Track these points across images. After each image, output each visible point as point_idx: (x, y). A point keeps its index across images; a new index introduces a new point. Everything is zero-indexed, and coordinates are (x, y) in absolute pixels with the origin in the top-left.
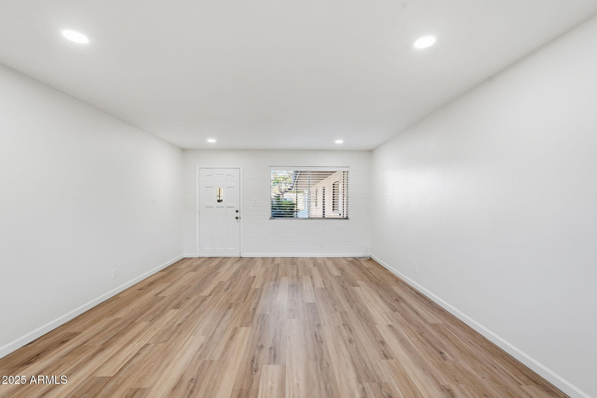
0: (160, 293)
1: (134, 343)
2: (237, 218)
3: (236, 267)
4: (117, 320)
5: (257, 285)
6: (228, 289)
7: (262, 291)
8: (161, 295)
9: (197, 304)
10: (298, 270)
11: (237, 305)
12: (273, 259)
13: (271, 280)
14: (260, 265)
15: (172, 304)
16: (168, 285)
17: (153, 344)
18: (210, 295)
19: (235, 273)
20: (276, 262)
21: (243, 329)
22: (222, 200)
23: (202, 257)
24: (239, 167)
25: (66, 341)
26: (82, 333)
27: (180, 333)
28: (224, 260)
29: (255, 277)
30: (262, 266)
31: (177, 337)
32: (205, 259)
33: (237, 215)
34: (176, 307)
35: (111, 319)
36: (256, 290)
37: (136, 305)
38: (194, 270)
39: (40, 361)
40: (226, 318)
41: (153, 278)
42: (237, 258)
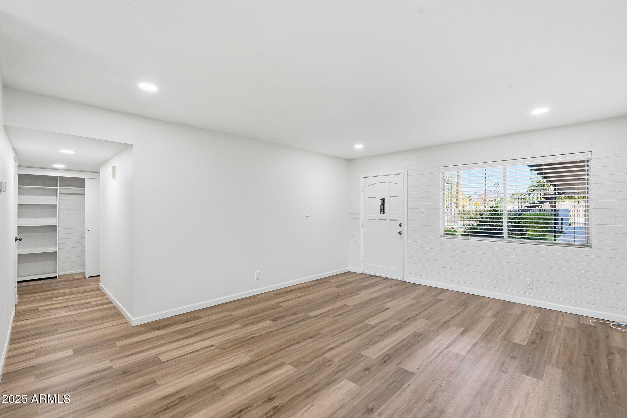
0: (284, 301)
1: (208, 340)
2: (400, 233)
6: (340, 315)
8: (281, 304)
9: (292, 322)
11: (322, 337)
12: (443, 291)
15: (276, 315)
17: (214, 348)
18: (315, 317)
19: (371, 299)
21: (290, 367)
23: (364, 274)
24: (403, 172)
25: (190, 321)
27: (241, 346)
29: (387, 309)
31: (234, 349)
33: (401, 229)
34: (274, 320)
41: (299, 286)
42: (400, 280)
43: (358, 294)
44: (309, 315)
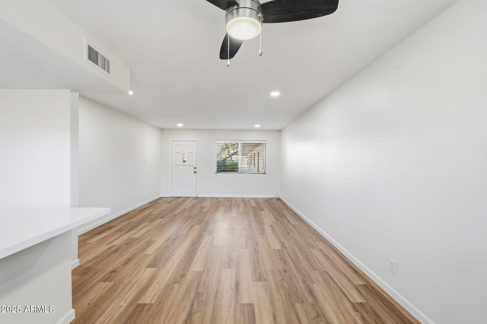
0: (150, 213)
2: (195, 172)
3: (194, 202)
4: (132, 222)
5: (205, 210)
6: (189, 211)
7: (208, 212)
8: (152, 213)
9: (172, 217)
10: (231, 204)
11: (193, 218)
12: (218, 198)
13: (214, 208)
14: (209, 201)
15: (159, 217)
16: (154, 209)
17: (153, 230)
18: (179, 213)
19: (193, 205)
20: (219, 200)
21: (196, 226)
22: (185, 161)
23: (172, 197)
24: (197, 140)
25: (111, 228)
26: (117, 226)
27: (165, 226)
28: (186, 199)
29: (205, 206)
30: (210, 202)
31: (164, 228)
32: (174, 198)
33: (195, 170)
34: (161, 218)
35: (128, 222)
36: (205, 212)
37: (140, 217)
38: (168, 203)
39: (103, 234)
40: (188, 222)
41: (145, 206)
42: (195, 197)
43: (183, 204)
44: (175, 213)
